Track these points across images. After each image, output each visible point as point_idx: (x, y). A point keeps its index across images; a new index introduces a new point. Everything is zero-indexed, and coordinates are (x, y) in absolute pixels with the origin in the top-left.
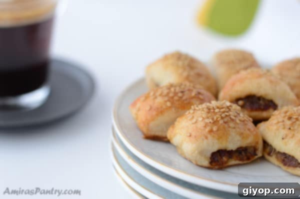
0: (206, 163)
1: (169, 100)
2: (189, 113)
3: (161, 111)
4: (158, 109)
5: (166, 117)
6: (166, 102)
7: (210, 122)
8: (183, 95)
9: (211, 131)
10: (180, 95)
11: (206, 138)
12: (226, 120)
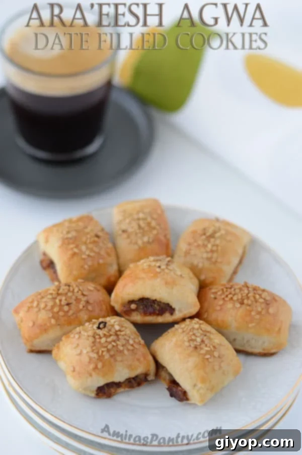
0: (93, 395)
1: (53, 317)
2: (74, 337)
3: (44, 329)
4: (41, 326)
5: (52, 334)
6: (50, 318)
7: (94, 358)
8: (70, 309)
9: (96, 368)
10: (66, 308)
11: (91, 375)
12: (112, 353)
